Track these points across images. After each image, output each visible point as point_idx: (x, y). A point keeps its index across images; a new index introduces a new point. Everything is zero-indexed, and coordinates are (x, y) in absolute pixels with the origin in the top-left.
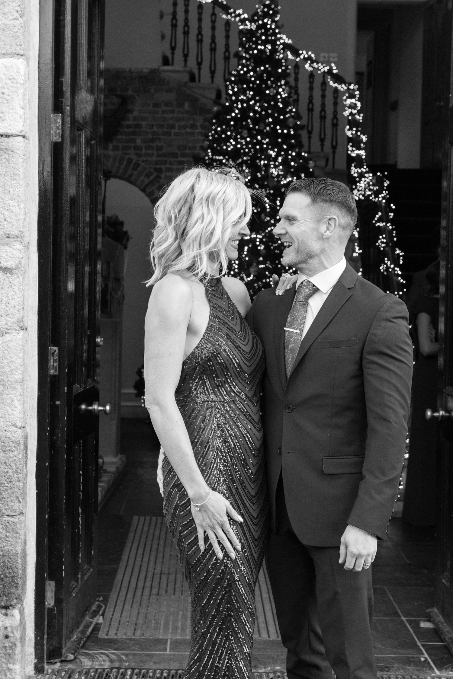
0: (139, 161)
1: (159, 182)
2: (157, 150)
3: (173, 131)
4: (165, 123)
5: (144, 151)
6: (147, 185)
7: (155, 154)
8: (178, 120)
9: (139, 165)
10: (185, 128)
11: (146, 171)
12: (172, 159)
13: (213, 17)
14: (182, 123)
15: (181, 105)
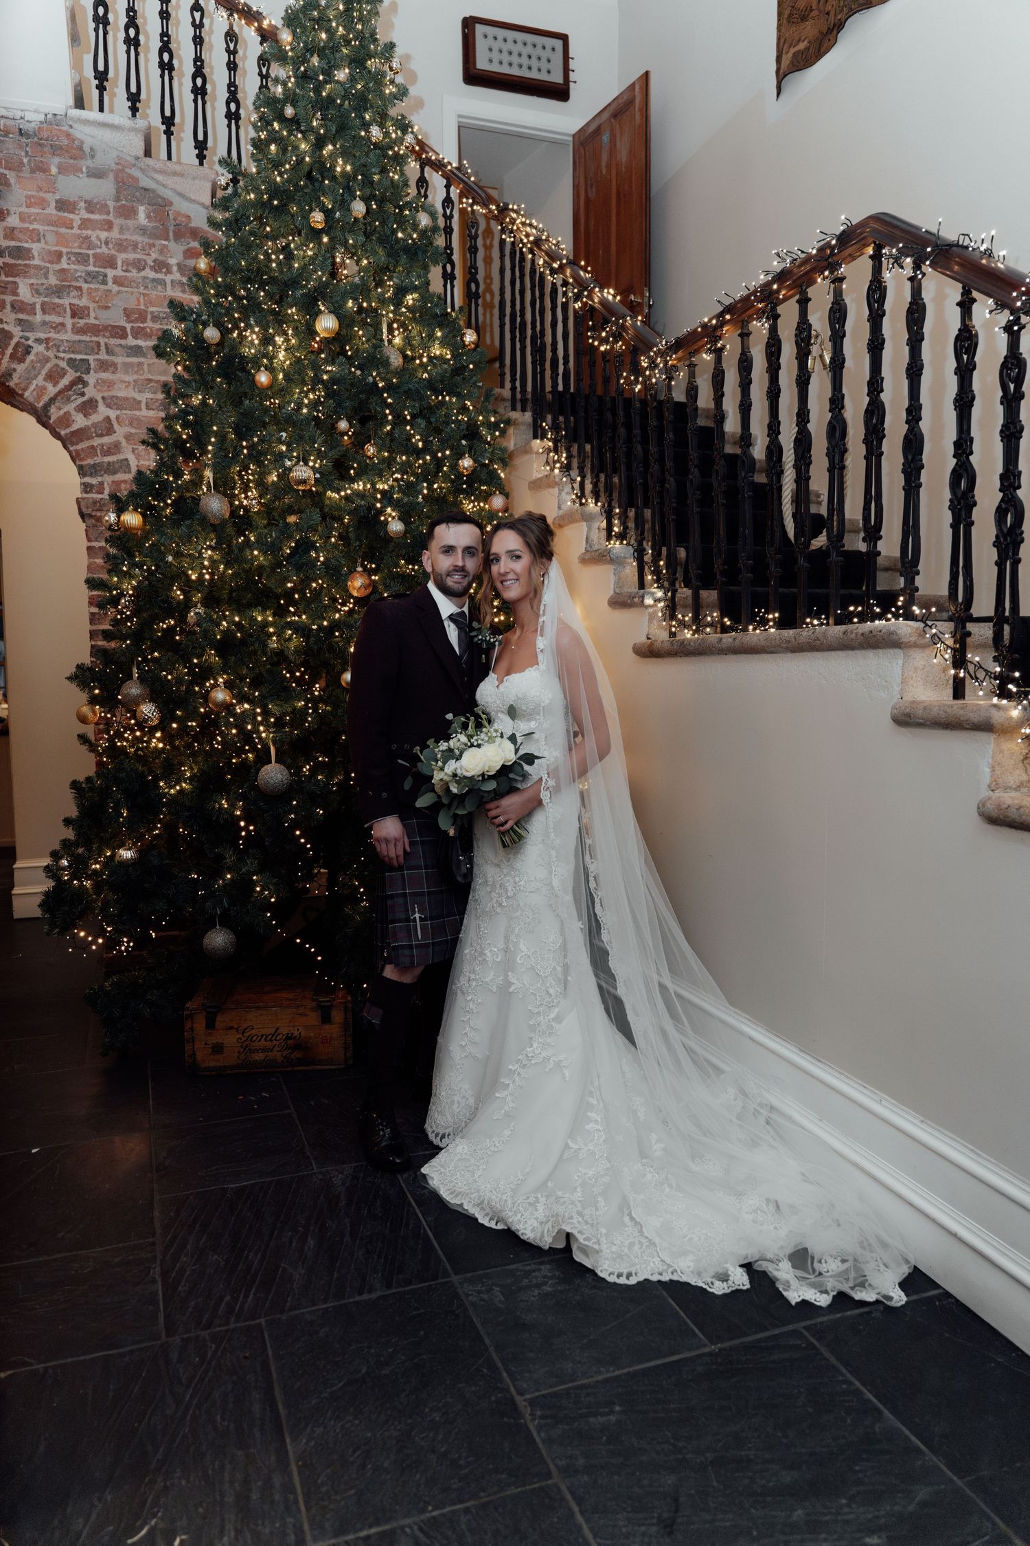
0: (27, 339)
1: (83, 394)
2: (73, 316)
3: (111, 273)
4: (91, 252)
5: (39, 317)
6: (52, 400)
7: (69, 327)
8: (121, 246)
9: (28, 350)
10: (140, 270)
11: (49, 366)
12: (113, 341)
13: (197, 15)
14: (132, 256)
15: (128, 212)
